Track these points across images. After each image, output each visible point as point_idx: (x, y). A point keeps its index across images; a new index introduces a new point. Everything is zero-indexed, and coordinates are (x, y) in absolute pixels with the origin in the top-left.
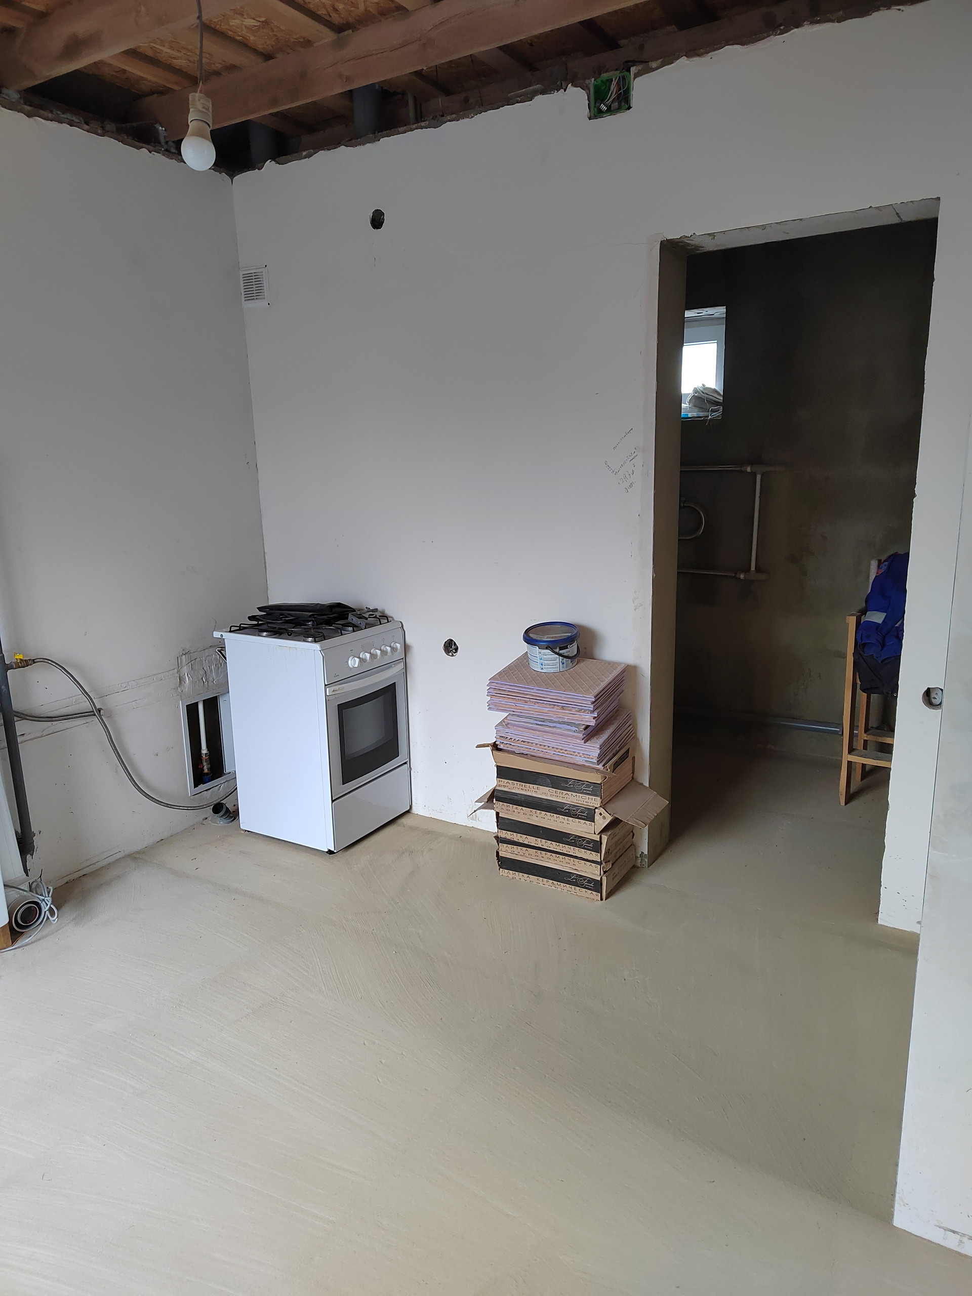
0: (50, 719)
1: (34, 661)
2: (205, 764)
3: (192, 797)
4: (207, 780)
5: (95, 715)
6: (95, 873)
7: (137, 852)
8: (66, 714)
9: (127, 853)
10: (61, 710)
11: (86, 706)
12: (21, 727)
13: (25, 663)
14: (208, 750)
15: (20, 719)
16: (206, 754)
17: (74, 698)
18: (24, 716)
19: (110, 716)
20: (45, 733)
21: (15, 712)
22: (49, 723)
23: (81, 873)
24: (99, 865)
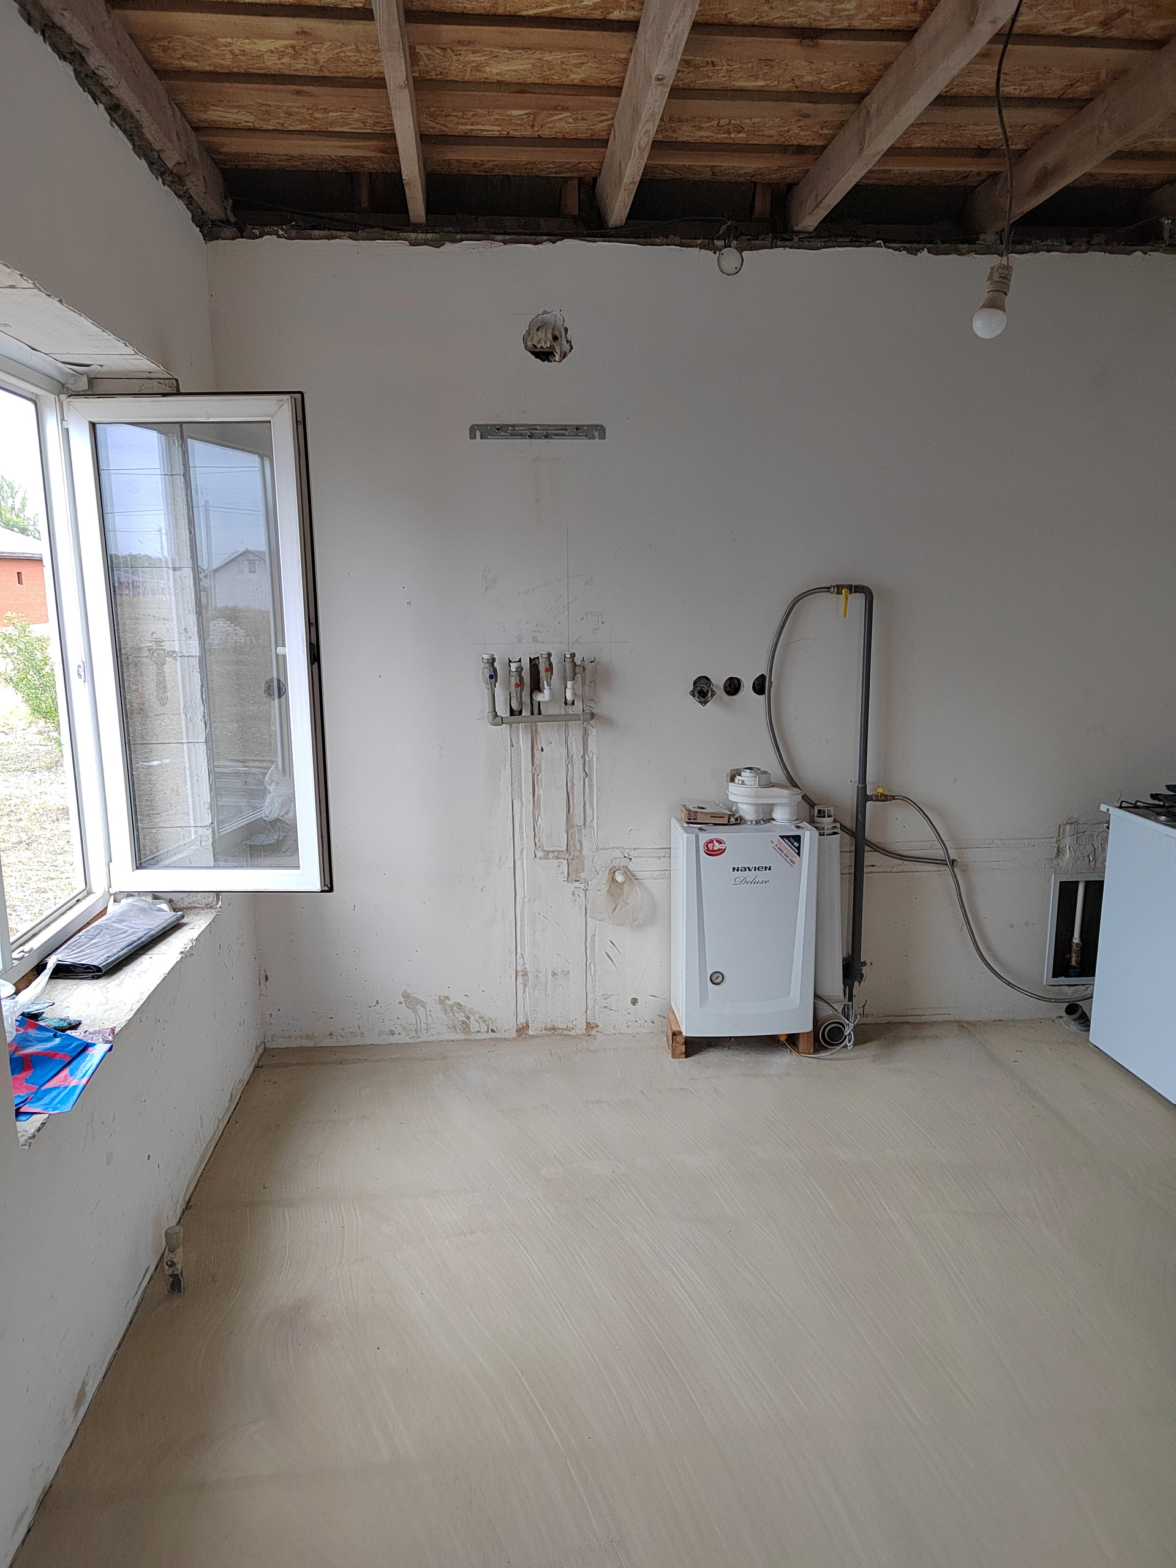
0: (901, 857)
1: (893, 798)
2: (1074, 955)
3: (1048, 987)
4: (1073, 974)
5: (947, 864)
6: (918, 1025)
7: (968, 1023)
8: (917, 856)
9: (957, 1018)
10: (914, 852)
11: (940, 854)
12: (871, 858)
13: (884, 798)
14: (1081, 941)
15: (871, 849)
16: (1077, 944)
17: (930, 843)
18: (877, 848)
19: (964, 871)
20: (895, 870)
21: (867, 840)
22: (900, 862)
23: (904, 1019)
24: (923, 1019)
